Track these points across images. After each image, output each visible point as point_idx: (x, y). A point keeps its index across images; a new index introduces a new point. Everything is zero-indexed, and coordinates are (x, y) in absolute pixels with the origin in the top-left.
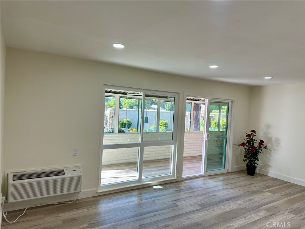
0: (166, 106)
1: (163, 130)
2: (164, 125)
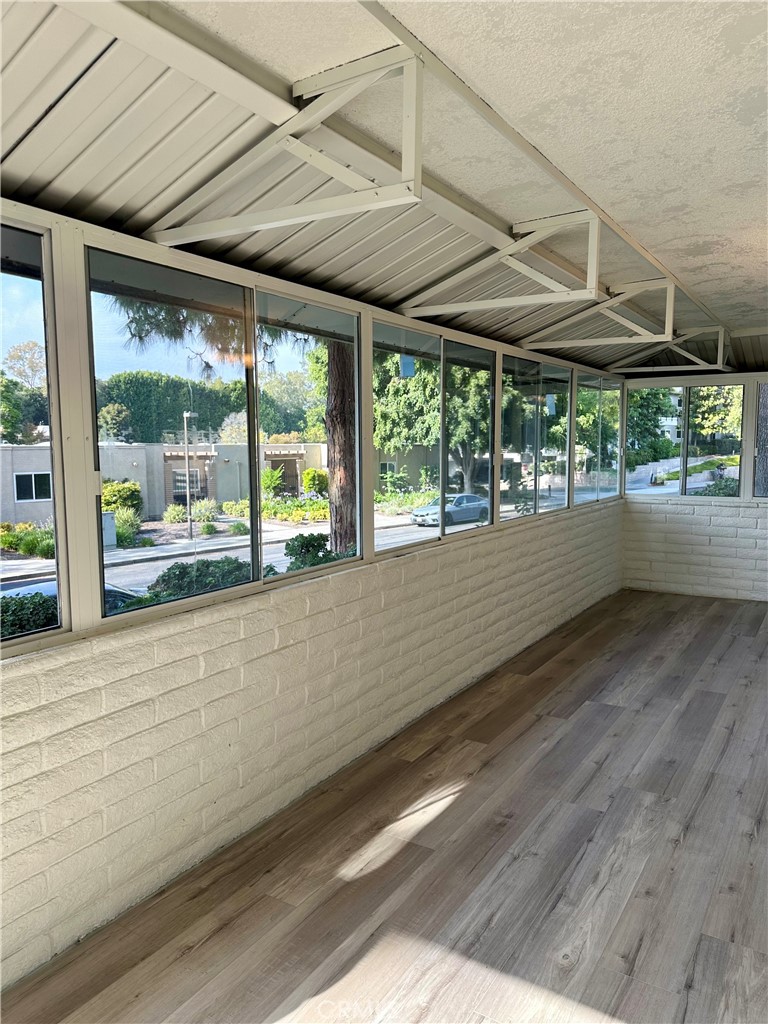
1: (126, 521)
2: (125, 499)
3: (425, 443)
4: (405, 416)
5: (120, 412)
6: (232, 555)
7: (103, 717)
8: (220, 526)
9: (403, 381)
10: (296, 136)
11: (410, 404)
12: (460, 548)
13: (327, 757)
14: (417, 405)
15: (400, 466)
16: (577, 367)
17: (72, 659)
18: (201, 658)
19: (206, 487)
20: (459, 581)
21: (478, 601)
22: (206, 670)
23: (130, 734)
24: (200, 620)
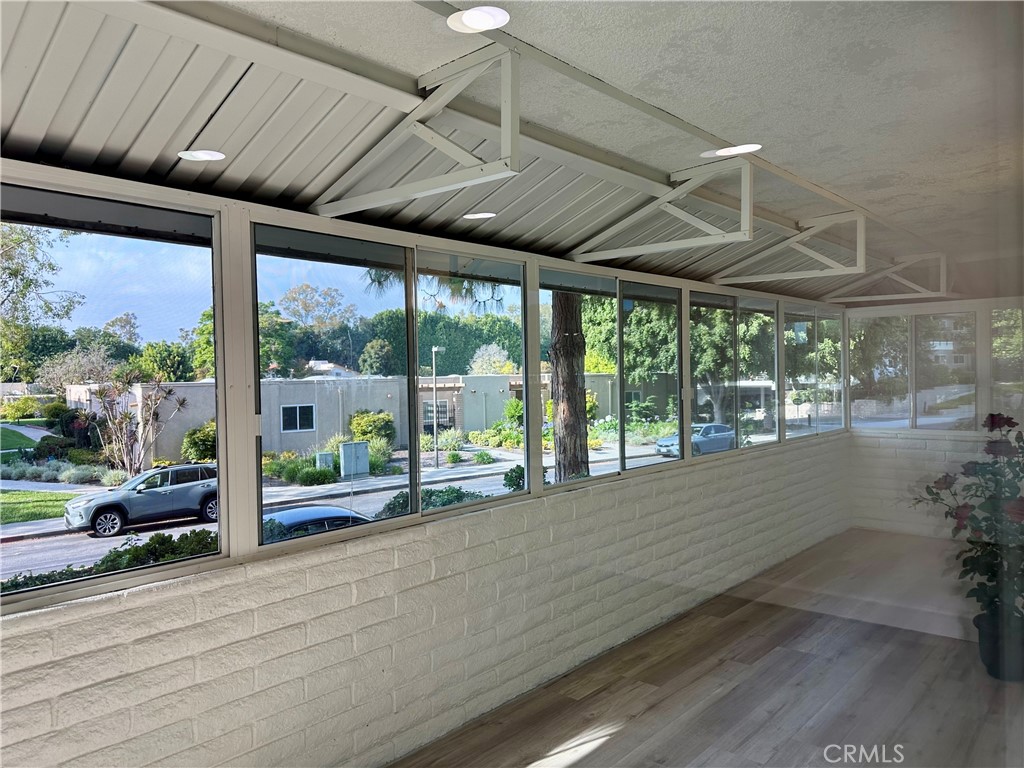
0: (365, 361)
1: (379, 450)
2: (380, 429)
3: (670, 372)
4: (648, 345)
5: (383, 347)
6: (456, 485)
7: (255, 637)
8: (464, 455)
9: (645, 311)
10: (422, 122)
11: (653, 333)
12: (643, 483)
13: (488, 690)
14: (661, 333)
15: (646, 395)
16: (782, 299)
17: (226, 582)
18: (354, 586)
19: (454, 417)
20: (641, 517)
21: (666, 538)
22: (358, 598)
23: (282, 654)
24: (353, 550)
